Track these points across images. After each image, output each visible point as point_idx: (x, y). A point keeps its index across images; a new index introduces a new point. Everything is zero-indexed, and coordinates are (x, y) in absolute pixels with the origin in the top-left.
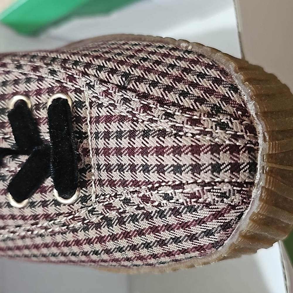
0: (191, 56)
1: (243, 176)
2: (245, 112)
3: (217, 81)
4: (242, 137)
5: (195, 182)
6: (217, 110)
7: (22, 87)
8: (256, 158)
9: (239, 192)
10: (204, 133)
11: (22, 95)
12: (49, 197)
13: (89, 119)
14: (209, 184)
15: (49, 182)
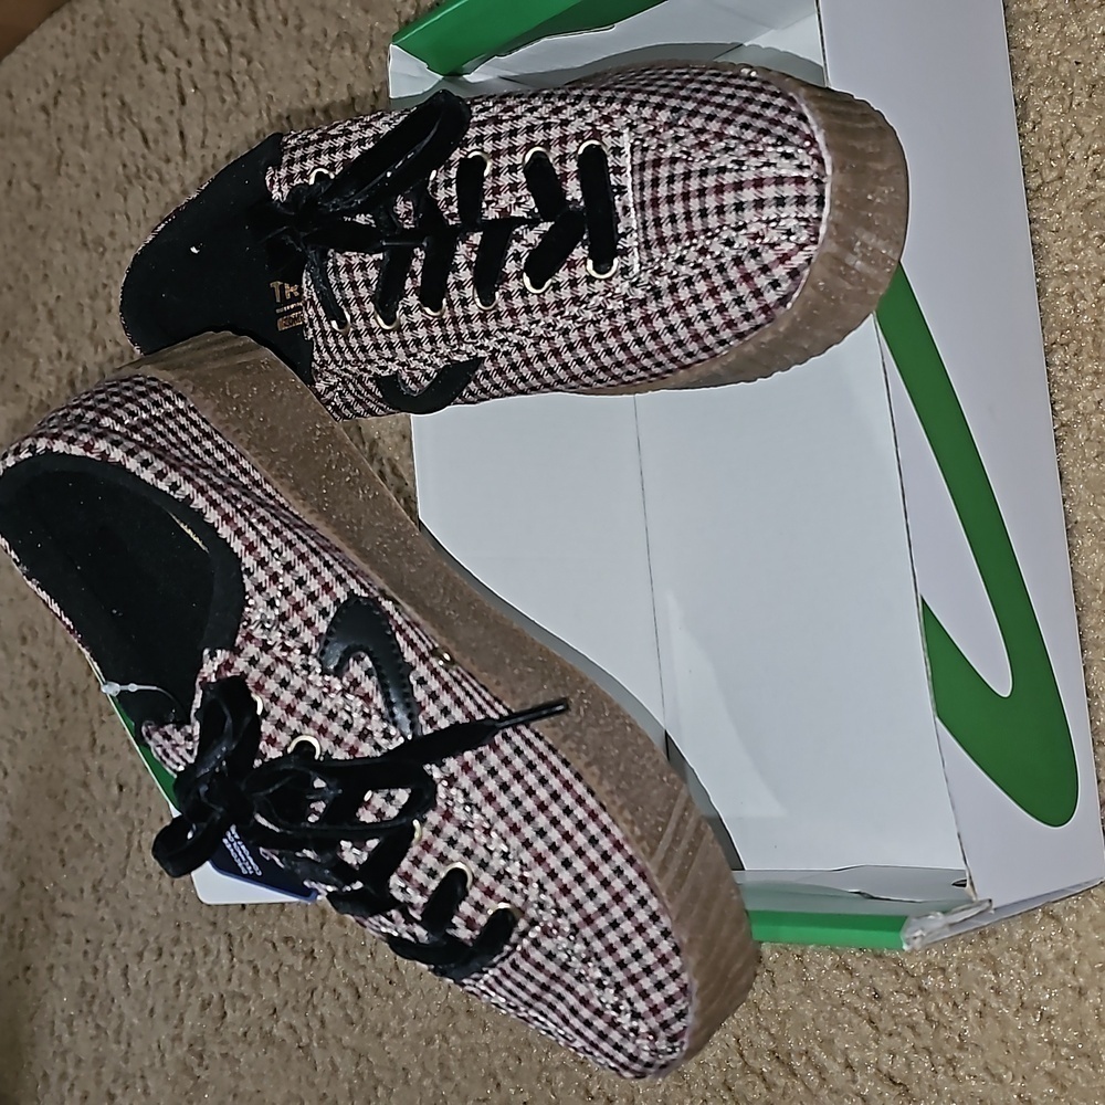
0: (754, 84)
1: (810, 210)
2: (813, 141)
3: (784, 110)
4: (808, 167)
5: (760, 220)
6: (783, 141)
7: (538, 136)
8: (824, 191)
9: (806, 227)
10: (768, 164)
11: (539, 145)
12: (580, 273)
13: (629, 168)
14: (774, 220)
15: (579, 253)
